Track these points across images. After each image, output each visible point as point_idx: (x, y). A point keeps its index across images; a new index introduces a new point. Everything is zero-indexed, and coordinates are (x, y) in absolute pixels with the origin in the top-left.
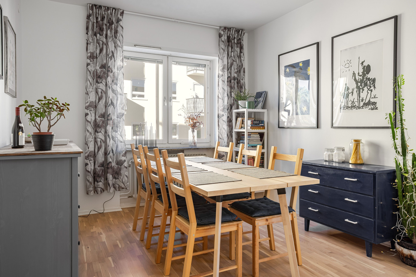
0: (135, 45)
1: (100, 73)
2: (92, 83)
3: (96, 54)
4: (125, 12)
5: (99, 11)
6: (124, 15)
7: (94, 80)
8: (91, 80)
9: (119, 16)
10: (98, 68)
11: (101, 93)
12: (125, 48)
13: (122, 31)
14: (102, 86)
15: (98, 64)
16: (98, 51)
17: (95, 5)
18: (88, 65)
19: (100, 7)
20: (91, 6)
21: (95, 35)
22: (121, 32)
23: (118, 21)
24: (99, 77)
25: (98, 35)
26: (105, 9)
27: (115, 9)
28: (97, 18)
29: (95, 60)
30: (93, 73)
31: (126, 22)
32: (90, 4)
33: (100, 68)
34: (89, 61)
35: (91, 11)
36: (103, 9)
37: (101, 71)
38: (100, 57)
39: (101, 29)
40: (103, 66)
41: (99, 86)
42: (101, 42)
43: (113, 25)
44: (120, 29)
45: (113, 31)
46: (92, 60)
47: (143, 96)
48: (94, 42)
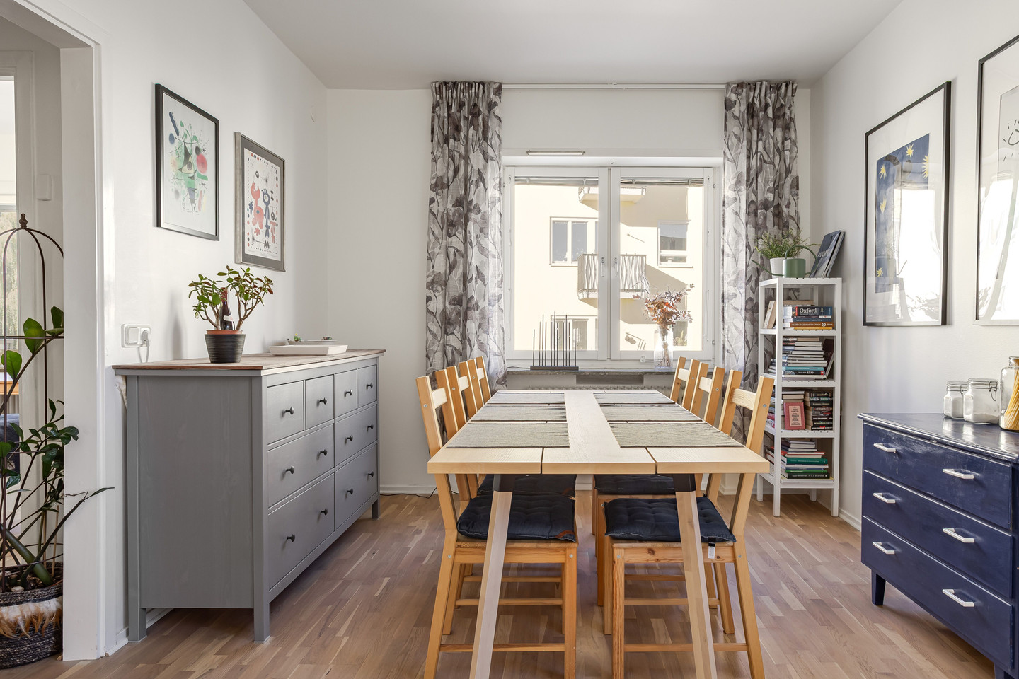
0: (527, 152)
1: (454, 215)
2: (440, 237)
3: (446, 179)
4: (504, 86)
5: (452, 93)
6: (503, 93)
7: (442, 230)
8: (437, 232)
9: (492, 96)
10: (450, 206)
11: (455, 255)
12: (506, 159)
13: (500, 126)
14: (456, 242)
15: (449, 200)
16: (451, 173)
17: (446, 83)
18: (432, 201)
19: (455, 84)
20: (437, 86)
21: (446, 141)
22: (497, 129)
23: (491, 106)
24: (452, 224)
25: (451, 141)
26: (465, 87)
27: (484, 84)
28: (449, 108)
29: (445, 191)
30: (442, 217)
31: (508, 107)
32: (436, 82)
33: (454, 206)
34: (433, 195)
35: (438, 96)
36: (460, 87)
37: (456, 210)
38: (454, 183)
39: (457, 129)
40: (459, 203)
41: (451, 242)
42: (457, 154)
43: (481, 118)
44: (492, 123)
45: (481, 130)
46: (440, 191)
47: (683, 259)
48: (443, 157)
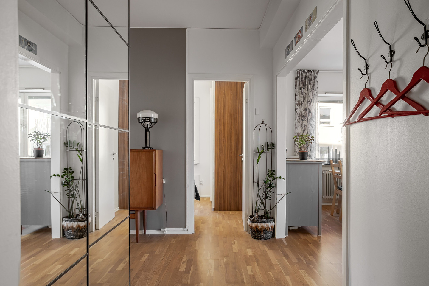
0: (325, 93)
1: (304, 114)
2: (299, 121)
3: (301, 102)
4: (319, 71)
5: (303, 73)
6: (319, 73)
7: (300, 118)
8: (298, 118)
9: (316, 75)
10: (302, 111)
11: (305, 126)
12: (319, 95)
13: (318, 84)
14: (305, 122)
15: (302, 108)
16: (302, 100)
17: (301, 70)
18: (296, 109)
19: (304, 70)
20: (298, 71)
21: (301, 89)
22: (317, 85)
23: (315, 78)
24: (304, 117)
25: (303, 89)
26: (307, 72)
27: (313, 71)
28: (302, 78)
29: (300, 105)
30: (300, 114)
31: (320, 78)
32: (298, 70)
33: (304, 110)
34: (297, 107)
35: (298, 74)
36: (306, 71)
37: (305, 112)
38: (304, 103)
39: (304, 85)
40: (306, 109)
41: (304, 123)
42: (304, 94)
43: (312, 82)
44: (316, 83)
45: (312, 86)
46: (298, 106)
47: (329, 123)
48: (300, 94)
